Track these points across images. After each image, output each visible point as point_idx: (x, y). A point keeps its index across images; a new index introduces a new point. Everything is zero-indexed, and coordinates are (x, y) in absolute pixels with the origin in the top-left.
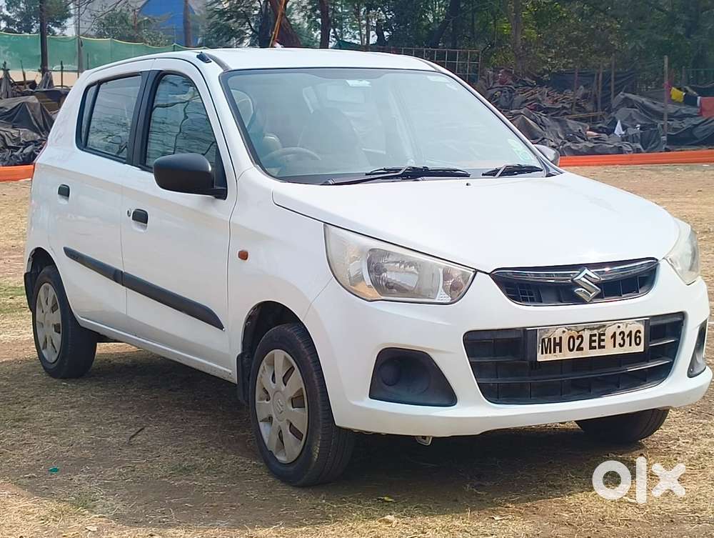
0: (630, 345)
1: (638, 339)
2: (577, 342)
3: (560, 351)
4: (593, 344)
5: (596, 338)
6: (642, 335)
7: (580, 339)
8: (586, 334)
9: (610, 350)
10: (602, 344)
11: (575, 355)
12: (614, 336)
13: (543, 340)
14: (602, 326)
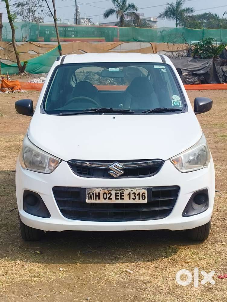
0: (139, 199)
1: (144, 197)
2: (108, 196)
3: (99, 199)
4: (117, 197)
5: (119, 195)
6: (146, 195)
7: (110, 194)
8: (113, 193)
9: (126, 200)
10: (122, 197)
11: (107, 201)
12: (129, 194)
13: (89, 193)
14: (122, 189)
